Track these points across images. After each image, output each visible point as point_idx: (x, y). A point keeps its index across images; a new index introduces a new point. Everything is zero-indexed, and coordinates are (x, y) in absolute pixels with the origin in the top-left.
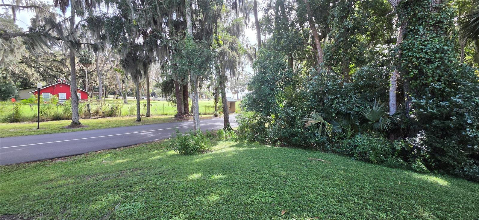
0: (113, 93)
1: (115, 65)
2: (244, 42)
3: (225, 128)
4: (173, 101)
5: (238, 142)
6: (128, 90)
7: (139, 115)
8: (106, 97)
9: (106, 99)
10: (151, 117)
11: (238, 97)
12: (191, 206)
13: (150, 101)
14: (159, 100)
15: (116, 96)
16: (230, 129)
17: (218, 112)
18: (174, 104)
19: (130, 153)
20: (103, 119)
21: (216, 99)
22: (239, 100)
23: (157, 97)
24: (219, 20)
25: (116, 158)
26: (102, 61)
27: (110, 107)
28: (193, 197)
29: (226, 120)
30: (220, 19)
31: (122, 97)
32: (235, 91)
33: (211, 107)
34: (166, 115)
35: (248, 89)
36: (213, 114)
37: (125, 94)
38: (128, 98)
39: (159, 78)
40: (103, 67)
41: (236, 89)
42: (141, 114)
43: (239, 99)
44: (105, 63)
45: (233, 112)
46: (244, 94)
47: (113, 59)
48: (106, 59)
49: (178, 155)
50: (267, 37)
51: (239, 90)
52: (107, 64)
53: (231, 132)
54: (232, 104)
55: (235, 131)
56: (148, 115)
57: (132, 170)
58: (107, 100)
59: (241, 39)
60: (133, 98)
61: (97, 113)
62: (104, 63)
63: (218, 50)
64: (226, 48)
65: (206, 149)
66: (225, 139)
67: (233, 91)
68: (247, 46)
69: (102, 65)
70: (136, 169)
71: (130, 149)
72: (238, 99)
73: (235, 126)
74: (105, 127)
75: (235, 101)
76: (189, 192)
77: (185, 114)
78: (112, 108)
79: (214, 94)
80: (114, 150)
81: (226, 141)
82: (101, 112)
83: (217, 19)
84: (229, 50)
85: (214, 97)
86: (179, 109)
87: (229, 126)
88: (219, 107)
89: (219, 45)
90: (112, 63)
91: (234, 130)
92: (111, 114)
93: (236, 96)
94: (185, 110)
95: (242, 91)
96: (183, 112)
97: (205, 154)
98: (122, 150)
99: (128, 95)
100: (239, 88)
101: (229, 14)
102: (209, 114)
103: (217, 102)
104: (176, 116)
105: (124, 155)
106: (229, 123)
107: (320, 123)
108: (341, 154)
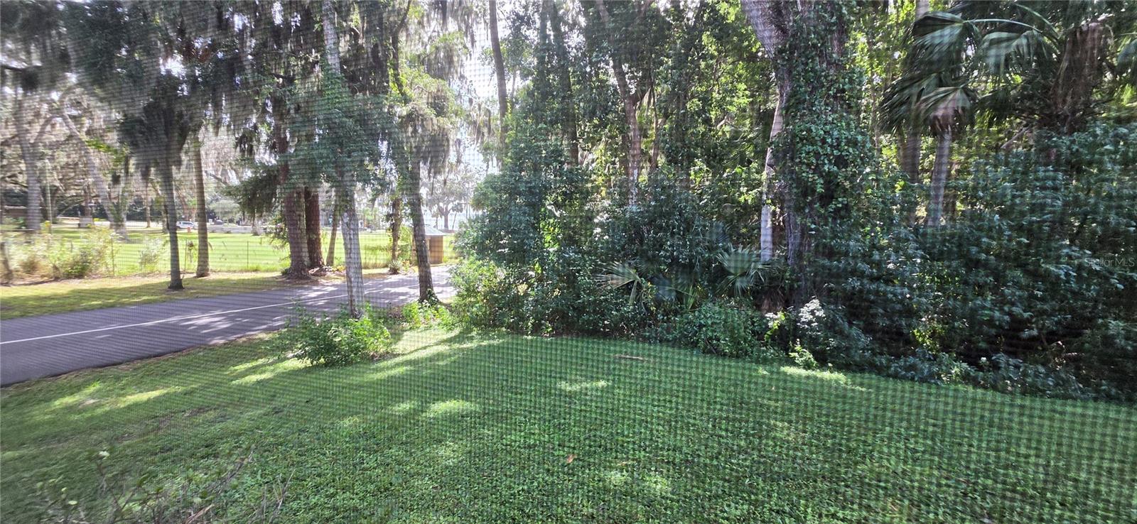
0: (76, 210)
1: (85, 129)
2: (463, 92)
3: (421, 301)
4: (277, 235)
5: (457, 331)
6: (130, 201)
7: (176, 271)
8: (54, 223)
9: (54, 227)
10: (212, 277)
11: (446, 226)
12: (375, 468)
13: (209, 235)
14: (228, 232)
15: (87, 220)
16: (435, 303)
17: (399, 263)
18: (278, 242)
19: (165, 375)
20: (54, 285)
21: (394, 229)
22: (451, 232)
23: (220, 223)
24: (402, 37)
25: (123, 389)
26: (37, 115)
27: (76, 251)
28: (376, 452)
29: (426, 282)
30: (404, 34)
31: (108, 223)
32: (440, 209)
33: (381, 249)
34: (256, 270)
35: (472, 206)
36: (386, 266)
37: (116, 214)
38: (130, 225)
39: (225, 170)
40: (42, 133)
41: (441, 204)
42: (182, 268)
43: (450, 228)
44: (48, 121)
45: (438, 261)
46: (462, 217)
47: (74, 112)
48: (50, 111)
49: (307, 370)
50: (517, 84)
51: (450, 206)
52: (53, 126)
53: (437, 309)
54: (436, 241)
55: (448, 306)
56: (203, 271)
57: (187, 414)
58: (57, 232)
59: (455, 85)
60: (145, 224)
61: (31, 267)
62: (42, 121)
63: (401, 110)
64: (421, 104)
65: (382, 350)
66: (422, 326)
67: (435, 208)
68: (471, 101)
69: (37, 127)
70: (201, 410)
71: (163, 363)
72: (447, 230)
73: (447, 295)
74: (68, 308)
75: (441, 234)
76: (362, 442)
77: (312, 267)
78: (84, 255)
79: (389, 217)
80: (114, 369)
81: (426, 329)
82: (46, 266)
83: (397, 32)
84: (429, 112)
85: (388, 225)
86: (295, 255)
87: (432, 294)
88: (403, 249)
89: (406, 100)
90: (73, 126)
91: (445, 305)
92: (80, 270)
93: (441, 221)
94: (311, 258)
95: (458, 209)
96: (307, 260)
97: (382, 364)
98: (139, 368)
99: (130, 218)
100: (448, 203)
101: (425, 19)
102: (375, 266)
103: (396, 238)
104: (285, 273)
105: (147, 380)
106: (431, 287)
107: (633, 282)
108: (675, 343)
